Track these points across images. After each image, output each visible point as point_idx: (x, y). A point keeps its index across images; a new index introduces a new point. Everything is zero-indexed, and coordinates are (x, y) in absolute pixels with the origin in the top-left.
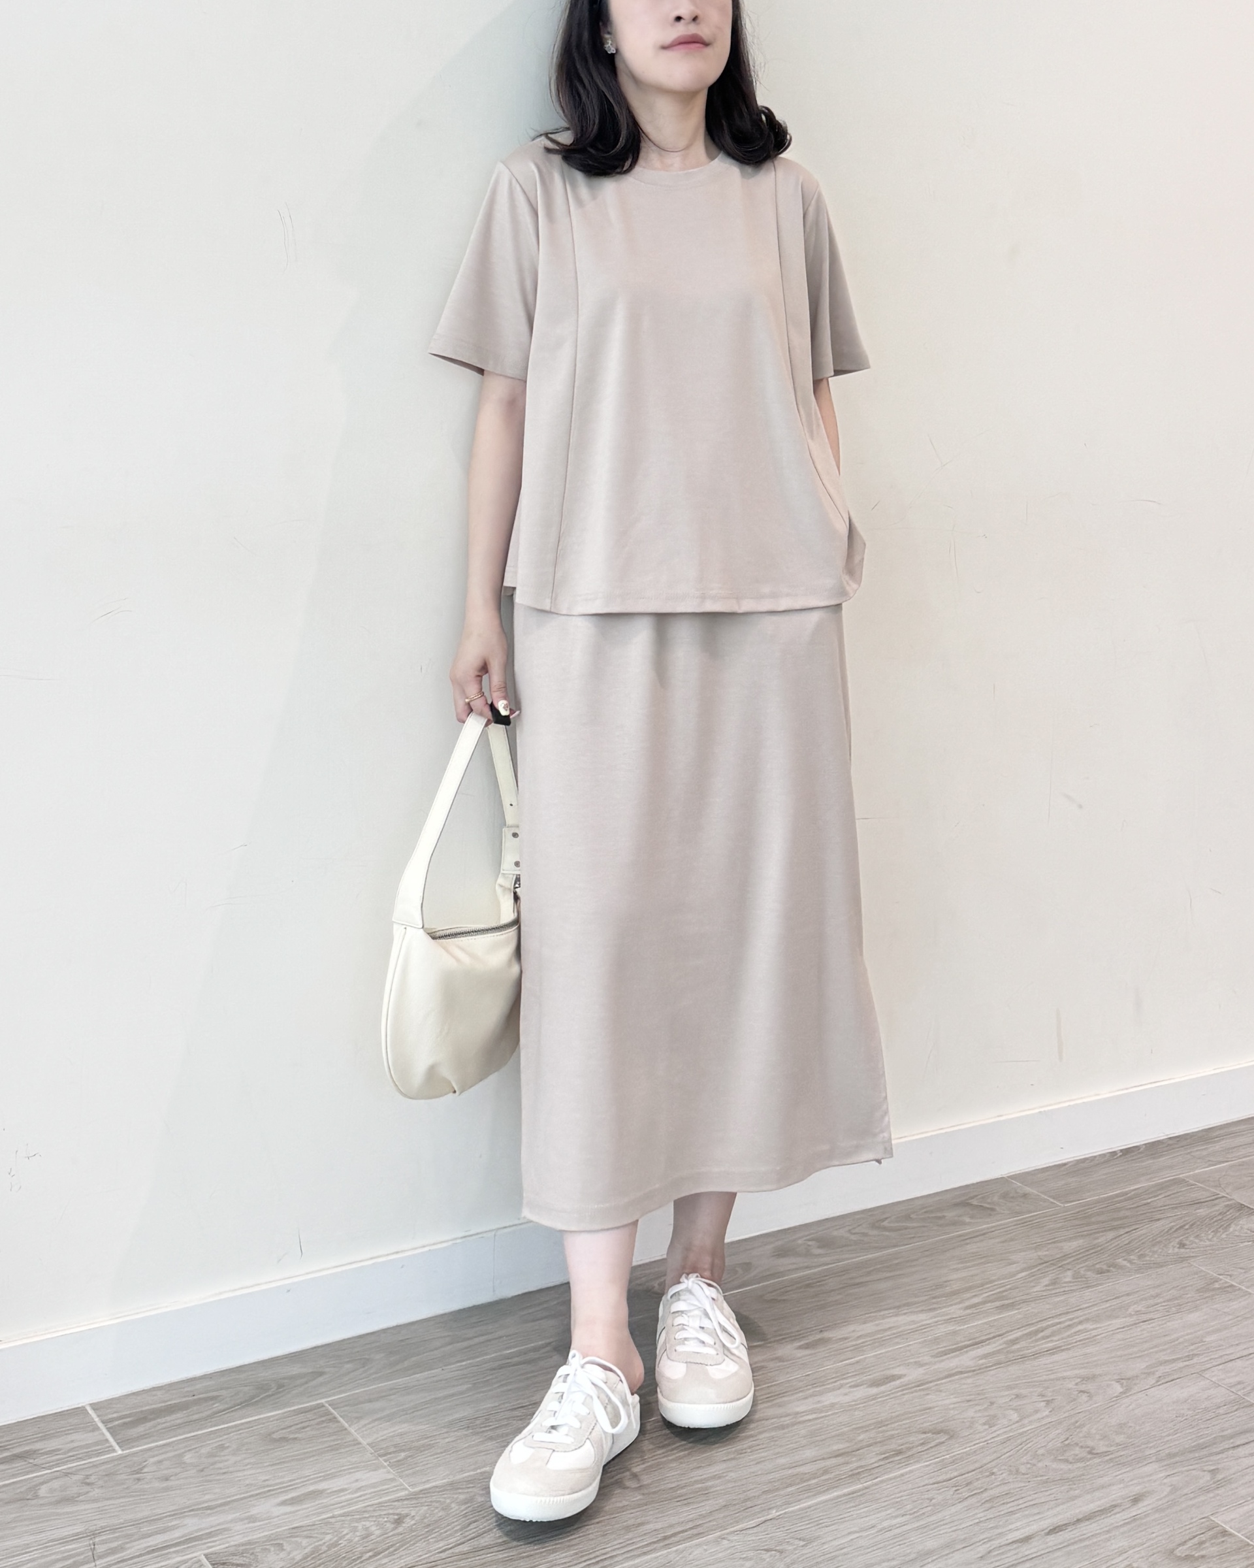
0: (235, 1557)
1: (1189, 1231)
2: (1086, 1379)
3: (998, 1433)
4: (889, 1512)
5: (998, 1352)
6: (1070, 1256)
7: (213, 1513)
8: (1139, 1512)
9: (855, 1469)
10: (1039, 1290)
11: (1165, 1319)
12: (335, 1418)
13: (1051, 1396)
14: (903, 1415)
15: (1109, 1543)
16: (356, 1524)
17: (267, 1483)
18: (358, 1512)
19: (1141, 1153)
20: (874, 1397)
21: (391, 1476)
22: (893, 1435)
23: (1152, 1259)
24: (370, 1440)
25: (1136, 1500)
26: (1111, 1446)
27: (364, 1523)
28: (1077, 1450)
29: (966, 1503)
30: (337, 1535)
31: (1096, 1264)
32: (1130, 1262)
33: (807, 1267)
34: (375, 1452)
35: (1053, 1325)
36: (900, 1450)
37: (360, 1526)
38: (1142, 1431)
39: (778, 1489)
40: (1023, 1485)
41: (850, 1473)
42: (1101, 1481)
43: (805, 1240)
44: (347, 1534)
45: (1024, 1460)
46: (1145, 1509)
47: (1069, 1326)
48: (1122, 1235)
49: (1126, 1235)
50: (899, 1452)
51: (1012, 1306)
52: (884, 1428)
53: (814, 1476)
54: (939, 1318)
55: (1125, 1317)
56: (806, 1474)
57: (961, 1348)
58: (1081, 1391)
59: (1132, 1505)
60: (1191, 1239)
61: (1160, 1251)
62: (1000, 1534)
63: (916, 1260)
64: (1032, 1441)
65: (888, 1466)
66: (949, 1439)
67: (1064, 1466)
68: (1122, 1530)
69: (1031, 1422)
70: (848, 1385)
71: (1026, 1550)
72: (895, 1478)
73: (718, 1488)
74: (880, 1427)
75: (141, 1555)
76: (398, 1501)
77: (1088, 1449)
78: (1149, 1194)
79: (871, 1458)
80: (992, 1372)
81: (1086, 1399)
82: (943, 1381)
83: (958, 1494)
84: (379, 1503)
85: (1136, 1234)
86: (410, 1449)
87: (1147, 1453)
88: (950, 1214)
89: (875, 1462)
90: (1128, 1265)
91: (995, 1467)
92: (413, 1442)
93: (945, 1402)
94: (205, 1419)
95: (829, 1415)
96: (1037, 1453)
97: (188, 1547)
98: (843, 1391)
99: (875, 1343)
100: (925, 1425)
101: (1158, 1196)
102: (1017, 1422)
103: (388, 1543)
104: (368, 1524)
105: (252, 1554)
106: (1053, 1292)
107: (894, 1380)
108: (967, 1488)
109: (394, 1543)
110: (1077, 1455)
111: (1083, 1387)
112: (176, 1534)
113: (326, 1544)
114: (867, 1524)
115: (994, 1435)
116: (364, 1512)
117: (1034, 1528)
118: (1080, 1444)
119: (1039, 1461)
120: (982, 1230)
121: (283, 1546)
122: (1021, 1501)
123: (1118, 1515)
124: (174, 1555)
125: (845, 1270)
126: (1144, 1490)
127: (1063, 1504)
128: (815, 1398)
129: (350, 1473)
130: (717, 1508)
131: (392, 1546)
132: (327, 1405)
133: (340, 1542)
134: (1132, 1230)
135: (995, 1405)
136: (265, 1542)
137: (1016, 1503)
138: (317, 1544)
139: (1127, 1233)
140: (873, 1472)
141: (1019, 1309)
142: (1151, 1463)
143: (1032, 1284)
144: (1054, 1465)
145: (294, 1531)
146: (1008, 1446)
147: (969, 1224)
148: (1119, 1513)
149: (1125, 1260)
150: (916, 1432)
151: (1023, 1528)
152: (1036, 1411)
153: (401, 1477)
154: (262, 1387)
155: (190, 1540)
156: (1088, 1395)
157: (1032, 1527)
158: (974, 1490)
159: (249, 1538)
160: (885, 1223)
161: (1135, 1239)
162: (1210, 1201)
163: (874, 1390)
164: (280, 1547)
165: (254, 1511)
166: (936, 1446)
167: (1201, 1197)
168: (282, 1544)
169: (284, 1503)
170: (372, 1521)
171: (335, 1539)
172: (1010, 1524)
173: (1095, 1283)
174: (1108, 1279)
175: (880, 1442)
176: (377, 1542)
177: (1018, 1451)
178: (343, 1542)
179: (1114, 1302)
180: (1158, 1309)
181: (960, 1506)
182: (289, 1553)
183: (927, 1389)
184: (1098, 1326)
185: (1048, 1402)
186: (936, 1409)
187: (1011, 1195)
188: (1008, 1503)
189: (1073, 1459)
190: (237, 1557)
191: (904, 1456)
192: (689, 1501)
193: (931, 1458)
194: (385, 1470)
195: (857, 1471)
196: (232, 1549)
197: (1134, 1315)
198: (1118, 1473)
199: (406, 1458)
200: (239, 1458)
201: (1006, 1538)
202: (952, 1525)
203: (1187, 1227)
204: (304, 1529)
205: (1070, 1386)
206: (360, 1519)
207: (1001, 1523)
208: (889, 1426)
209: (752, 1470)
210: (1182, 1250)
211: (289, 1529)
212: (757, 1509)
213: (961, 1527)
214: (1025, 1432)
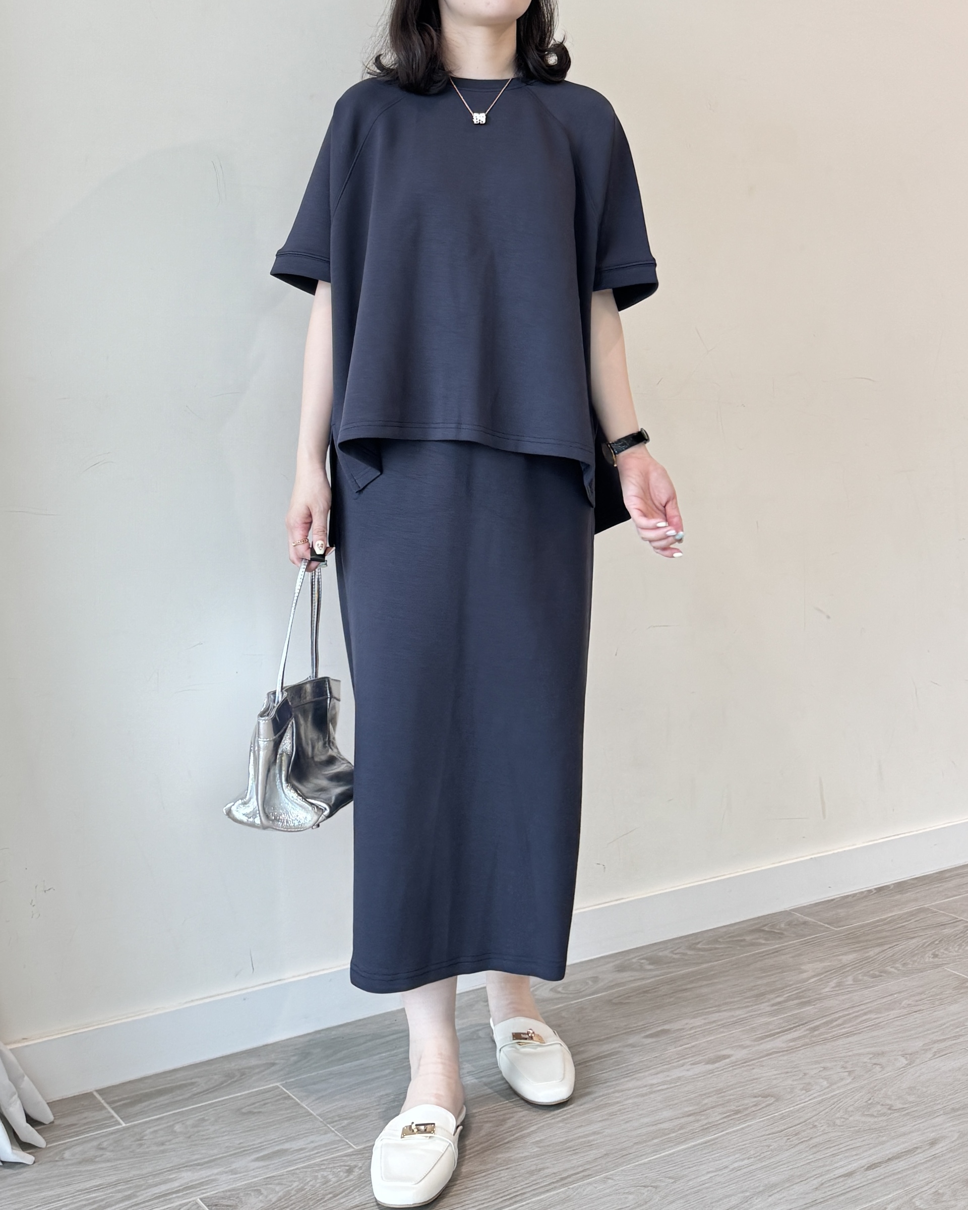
0: (224, 1200)
1: (938, 945)
2: (877, 1055)
3: (814, 1096)
4: (737, 1156)
5: (804, 1036)
6: (848, 965)
7: (203, 1168)
8: (937, 1152)
9: (705, 1125)
10: (827, 991)
11: (932, 1010)
12: (289, 1096)
13: (851, 1068)
14: (736, 1084)
15: (917, 1176)
16: (316, 1174)
17: (242, 1145)
18: (315, 1164)
19: (892, 890)
20: (711, 1072)
21: (338, 1138)
22: (731, 1099)
23: (914, 966)
24: (318, 1112)
25: (933, 1143)
26: (906, 1104)
27: (322, 1173)
28: (879, 1107)
29: (797, 1148)
30: (302, 1183)
31: (870, 971)
32: (896, 968)
33: (643, 979)
34: (324, 1120)
35: (844, 1016)
36: (738, 1110)
37: (319, 1175)
38: (929, 1092)
39: (645, 1141)
40: (840, 1134)
41: (701, 1128)
42: (903, 1130)
43: (639, 959)
44: (311, 1181)
45: (837, 1116)
46: (941, 1150)
47: (856, 1016)
48: (886, 950)
49: (889, 950)
50: (737, 1112)
51: (808, 1003)
52: (723, 1094)
53: (673, 1131)
54: (754, 1013)
55: (900, 1009)
56: (666, 1129)
57: (774, 1035)
58: (875, 1064)
59: (930, 1147)
60: (942, 951)
61: (918, 960)
62: (828, 1170)
63: (727, 971)
64: (842, 1102)
65: (731, 1122)
66: (776, 1101)
67: (872, 1120)
68: (925, 1166)
69: (839, 1088)
70: (690, 1063)
71: (851, 1182)
72: (737, 1130)
73: (598, 1141)
74: (719, 1094)
75: (150, 1200)
76: (345, 1156)
77: (888, 1107)
78: (902, 919)
79: (715, 1116)
80: (801, 1052)
81: (880, 1070)
82: (764, 1059)
83: (790, 1141)
84: (332, 1158)
85: (897, 949)
86: (351, 1118)
87: (935, 1108)
88: (748, 938)
89: (719, 1120)
90: (896, 971)
91: (816, 1121)
92: (352, 1112)
93: (767, 1074)
94: (187, 1099)
95: (677, 1086)
96: (848, 1110)
97: (187, 1194)
98: (685, 1067)
99: (704, 1032)
100: (755, 1091)
101: (910, 920)
102: (828, 1087)
103: (343, 1187)
104: (325, 1174)
105: (238, 1197)
106: (840, 992)
107: (725, 1059)
108: (797, 1137)
109: (348, 1187)
110: (880, 1111)
111: (874, 1061)
112: (176, 1184)
113: (295, 1189)
114: (722, 1166)
115: (810, 1098)
116: (322, 1164)
117: (855, 1165)
118: (881, 1103)
119: (851, 1116)
120: (776, 949)
121: (261, 1191)
122: (841, 1146)
123: (920, 1155)
124: (176, 1200)
125: (673, 980)
126: (938, 1136)
127: (874, 1147)
128: (665, 1073)
129: (305, 1136)
130: (600, 1156)
131: (347, 1189)
132: (281, 1087)
133: (305, 1187)
134: (894, 946)
135: (808, 1076)
136: (245, 1189)
137: (837, 1147)
138: (287, 1189)
139: (890, 948)
140: (719, 1127)
141: (814, 1005)
142: (940, 1115)
143: (822, 987)
144: (863, 1119)
145: (268, 1180)
146: (823, 1106)
147: (764, 944)
148: (920, 1153)
149: (891, 967)
150: (748, 1097)
151: (846, 1166)
152: (842, 1079)
153: (346, 1138)
154: (229, 1076)
155: (188, 1188)
156: (880, 1066)
157: (854, 1165)
158: (802, 1138)
159: (234, 1186)
160: (699, 946)
161: (898, 952)
162: (952, 923)
163: (710, 1067)
164: (259, 1191)
165: (234, 1166)
166: (766, 1106)
167: (944, 921)
168: (260, 1190)
169: (257, 1159)
170: (328, 1171)
171: (302, 1185)
172: (835, 1163)
173: (872, 985)
174: (882, 982)
175: (720, 1105)
176: (334, 1187)
177: (832, 1109)
178: (308, 1188)
179: (890, 998)
180: (925, 1002)
181: (793, 1150)
182: (266, 1197)
183: (753, 1064)
184: (880, 1016)
185: (850, 1072)
186: (762, 1079)
187: (794, 923)
188: (830, 1148)
189: (877, 1114)
190: (226, 1200)
191: (742, 1115)
192: (577, 1151)
193: (764, 1116)
194: (333, 1134)
195: (706, 1127)
196: (222, 1194)
197: (907, 1007)
198: (916, 1123)
199: (349, 1124)
200: (217, 1127)
201: (834, 1173)
202: (789, 1164)
203: (937, 942)
204: (275, 1178)
205: (865, 1060)
206: (319, 1170)
207: (827, 1163)
208: (727, 1093)
209: (623, 1127)
210: (936, 959)
211: (264, 1179)
212: (631, 1156)
213: (795, 1166)
214: (836, 1095)
